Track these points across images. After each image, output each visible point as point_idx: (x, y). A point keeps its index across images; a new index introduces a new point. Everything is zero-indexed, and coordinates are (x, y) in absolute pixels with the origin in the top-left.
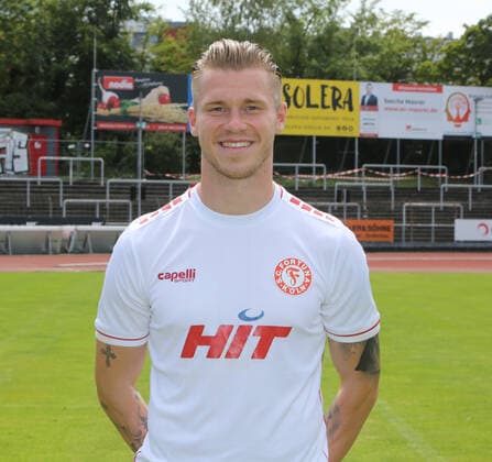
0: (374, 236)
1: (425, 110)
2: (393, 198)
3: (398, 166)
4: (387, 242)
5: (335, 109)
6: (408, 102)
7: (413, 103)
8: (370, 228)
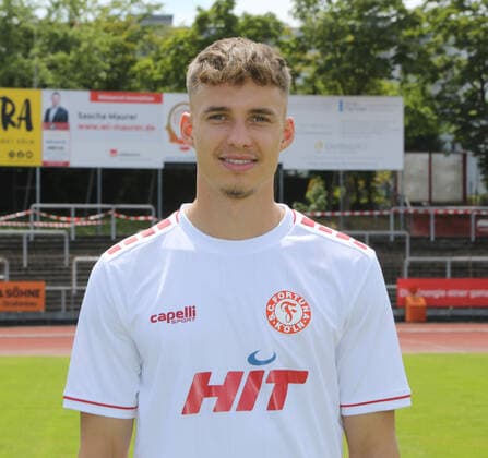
0: (15, 304)
1: (138, 128)
2: (67, 250)
3: (99, 206)
4: (35, 313)
5: (5, 128)
6: (112, 116)
7: (119, 117)
8: (10, 293)
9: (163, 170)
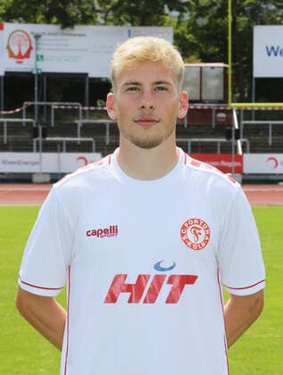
9: (4, 77)
